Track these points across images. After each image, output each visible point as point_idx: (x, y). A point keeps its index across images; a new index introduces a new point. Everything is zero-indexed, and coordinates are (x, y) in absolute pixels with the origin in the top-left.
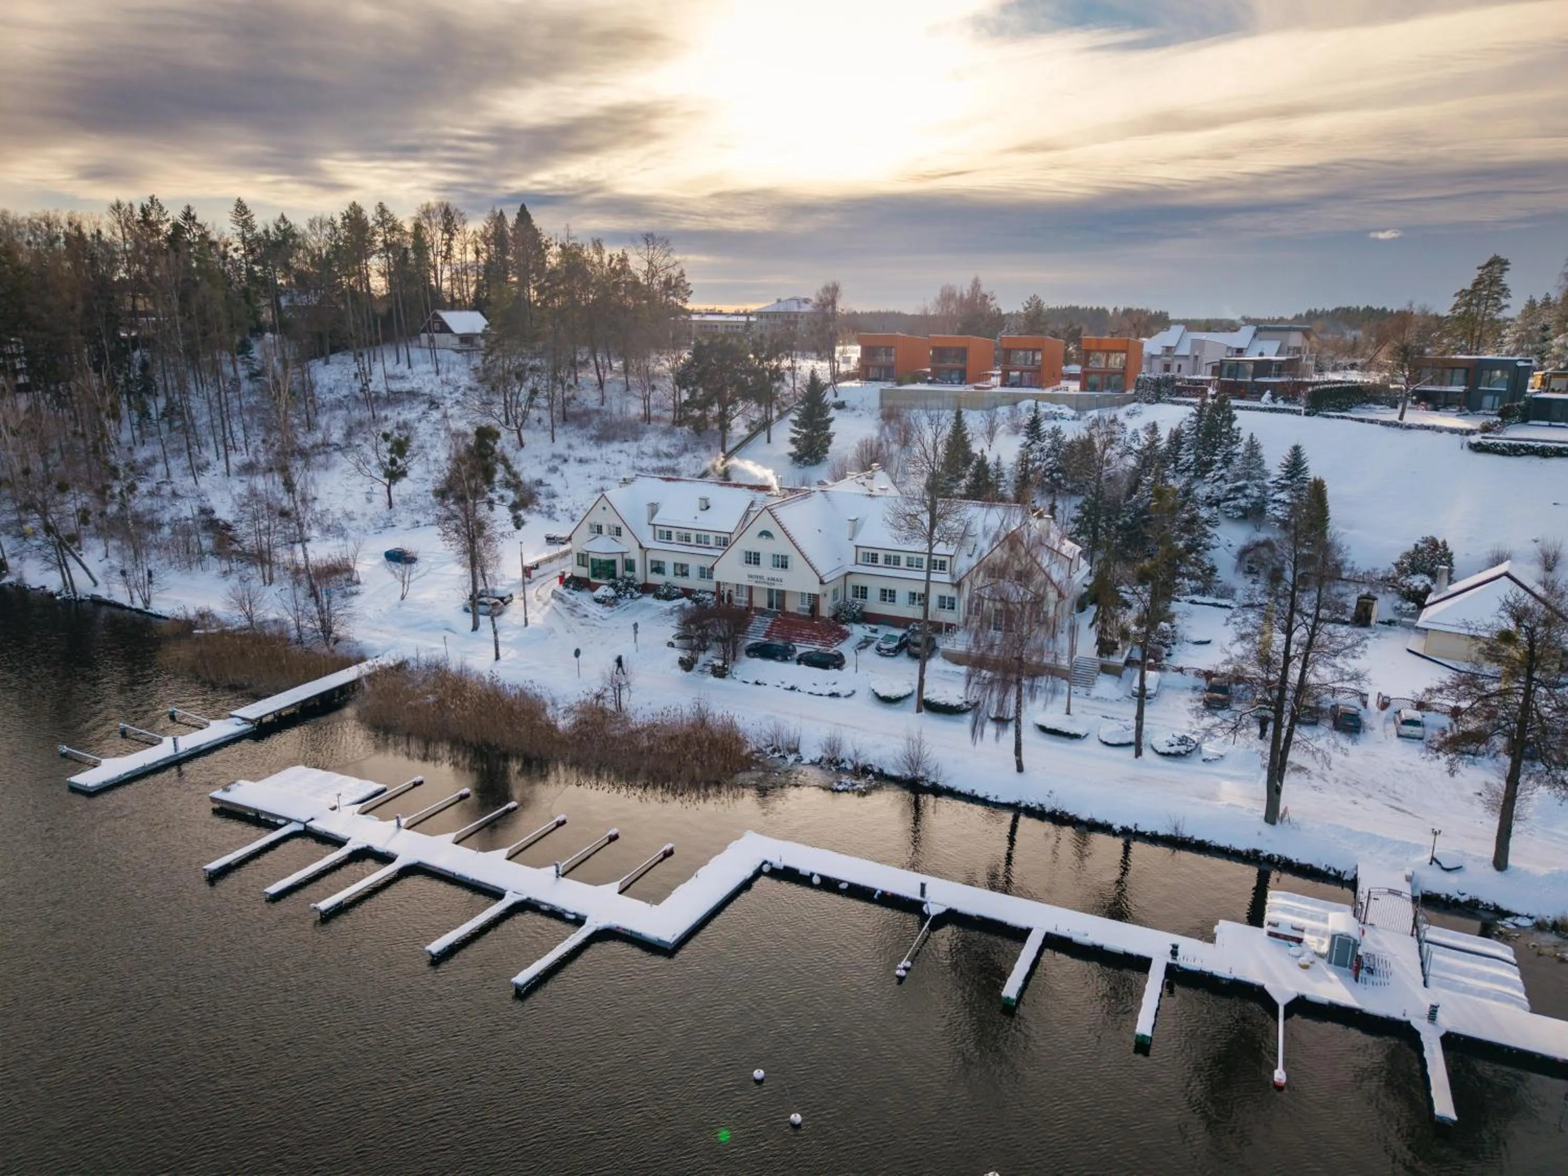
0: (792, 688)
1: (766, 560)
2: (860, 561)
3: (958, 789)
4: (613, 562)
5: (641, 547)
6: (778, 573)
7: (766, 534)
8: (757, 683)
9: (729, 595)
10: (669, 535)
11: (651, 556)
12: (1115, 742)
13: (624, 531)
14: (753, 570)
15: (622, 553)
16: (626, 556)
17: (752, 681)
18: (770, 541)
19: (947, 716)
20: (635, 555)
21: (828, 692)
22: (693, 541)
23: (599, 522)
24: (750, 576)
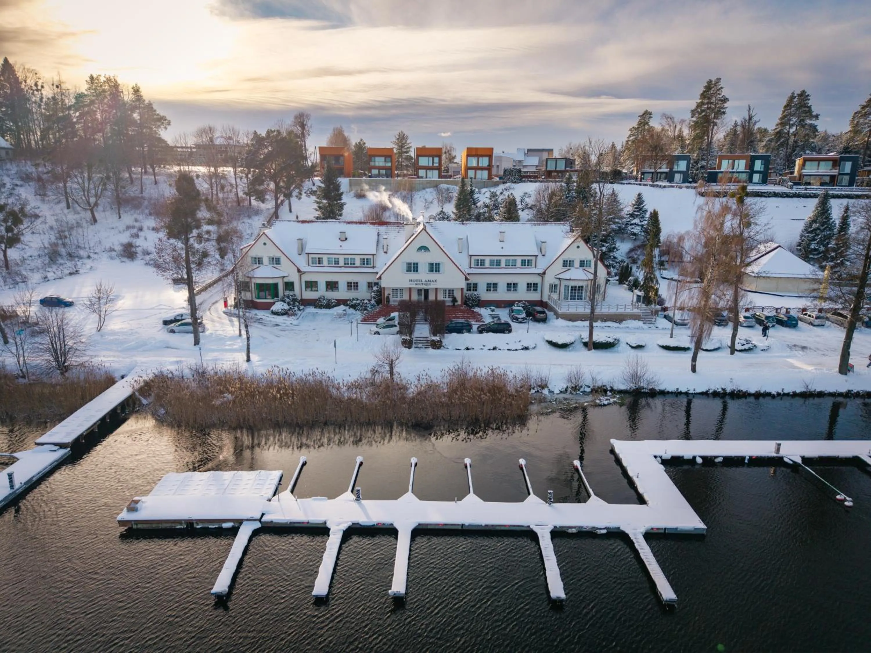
0: (495, 349)
1: (423, 268)
2: (472, 266)
3: (667, 390)
4: (276, 285)
5: (299, 271)
6: (433, 276)
7: (424, 248)
8: (468, 349)
9: (388, 297)
10: (320, 260)
11: (305, 278)
12: (712, 348)
13: (283, 260)
14: (413, 276)
15: (284, 277)
16: (286, 280)
17: (463, 348)
18: (427, 253)
19: (604, 350)
20: (294, 277)
21: (521, 347)
22: (341, 263)
23: (259, 255)
24: (411, 281)
